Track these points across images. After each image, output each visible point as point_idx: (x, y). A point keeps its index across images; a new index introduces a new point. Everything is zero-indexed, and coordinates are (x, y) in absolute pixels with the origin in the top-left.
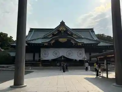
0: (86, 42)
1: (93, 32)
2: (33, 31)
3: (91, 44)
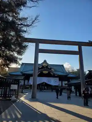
0: (60, 74)
1: (64, 67)
2: (24, 65)
3: (63, 76)
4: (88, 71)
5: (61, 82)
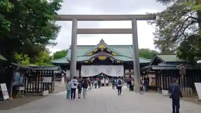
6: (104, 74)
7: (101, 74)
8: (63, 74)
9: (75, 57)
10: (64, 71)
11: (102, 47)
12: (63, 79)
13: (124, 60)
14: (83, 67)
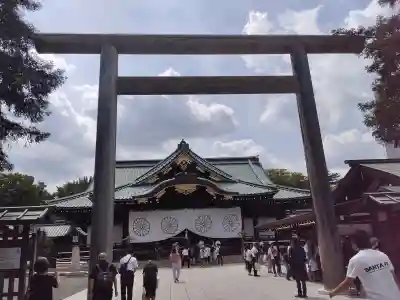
4: (347, 162)
5: (250, 222)
6: (190, 233)
7: (183, 233)
8: (75, 239)
9: (112, 189)
10: (79, 229)
11: (183, 160)
12: (76, 251)
13: (241, 193)
14: (133, 217)
